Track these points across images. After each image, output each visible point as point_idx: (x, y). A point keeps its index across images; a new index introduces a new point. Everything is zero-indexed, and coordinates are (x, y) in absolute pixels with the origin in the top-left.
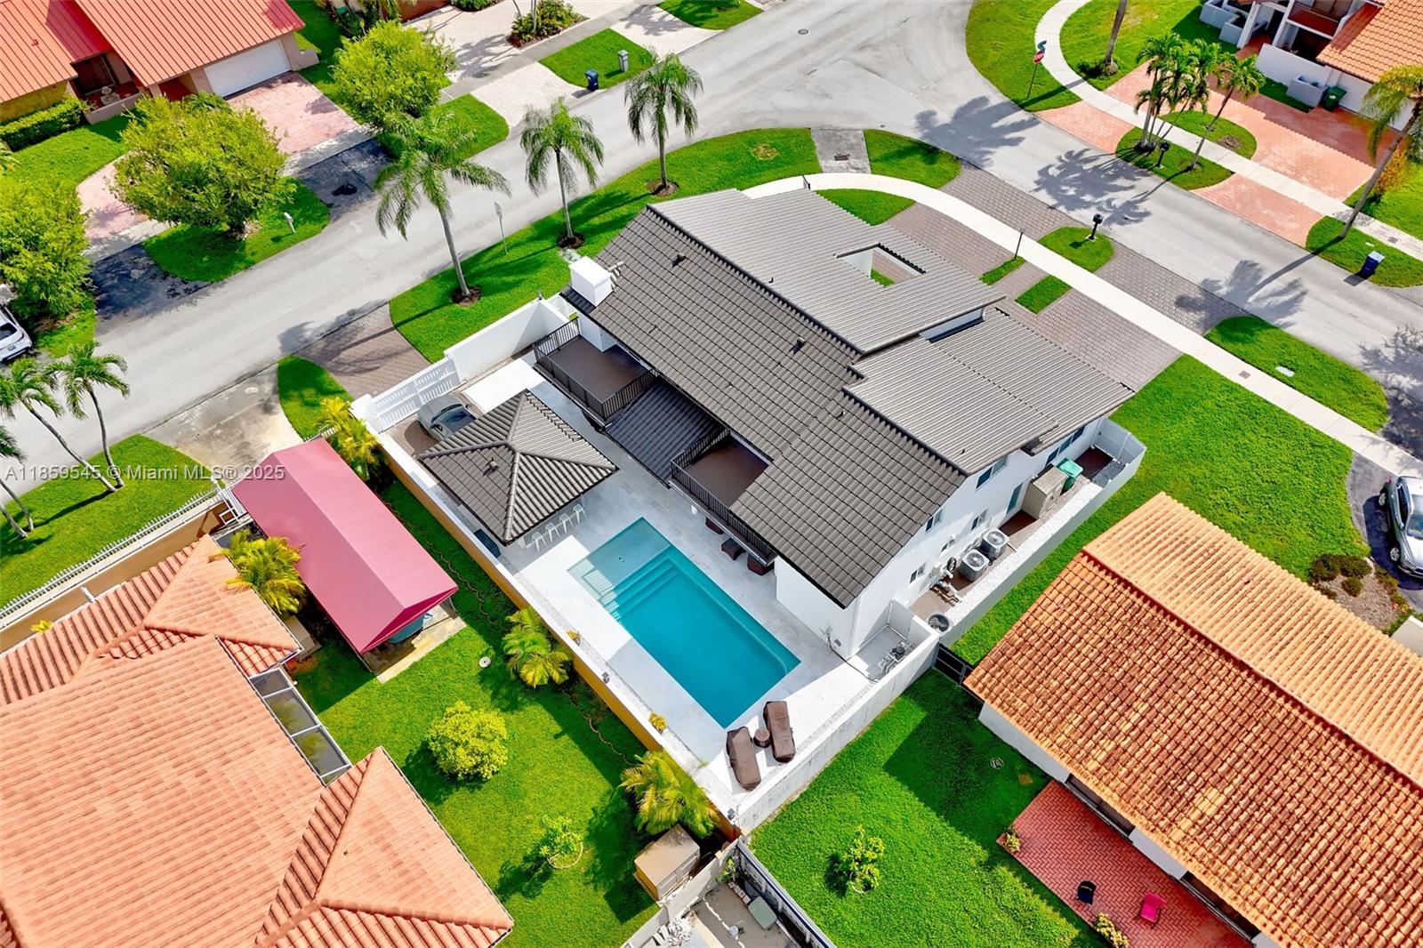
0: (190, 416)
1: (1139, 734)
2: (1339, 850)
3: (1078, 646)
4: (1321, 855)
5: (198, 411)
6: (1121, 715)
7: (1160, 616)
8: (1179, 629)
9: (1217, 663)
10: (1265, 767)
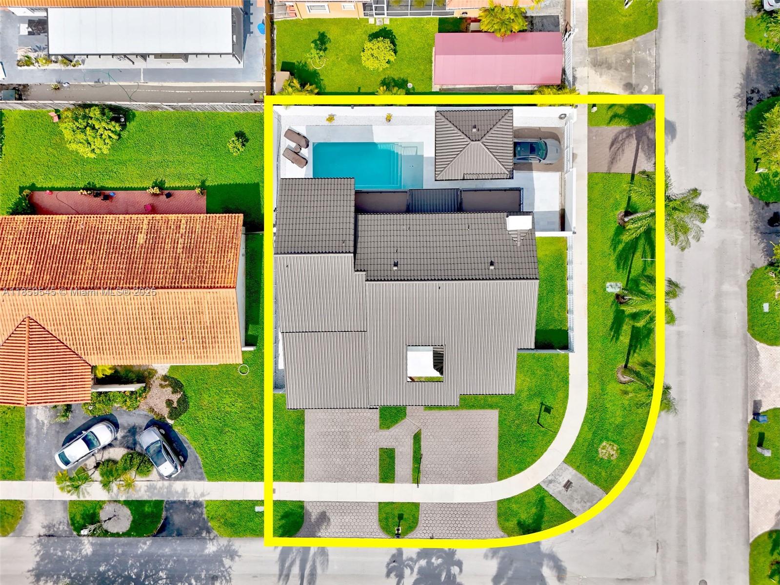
0: (650, 54)
1: (175, 242)
2: (96, 254)
3: (213, 254)
4: (101, 248)
5: (652, 60)
6: (184, 244)
7: (193, 285)
8: (183, 285)
9: (164, 283)
10: (131, 262)
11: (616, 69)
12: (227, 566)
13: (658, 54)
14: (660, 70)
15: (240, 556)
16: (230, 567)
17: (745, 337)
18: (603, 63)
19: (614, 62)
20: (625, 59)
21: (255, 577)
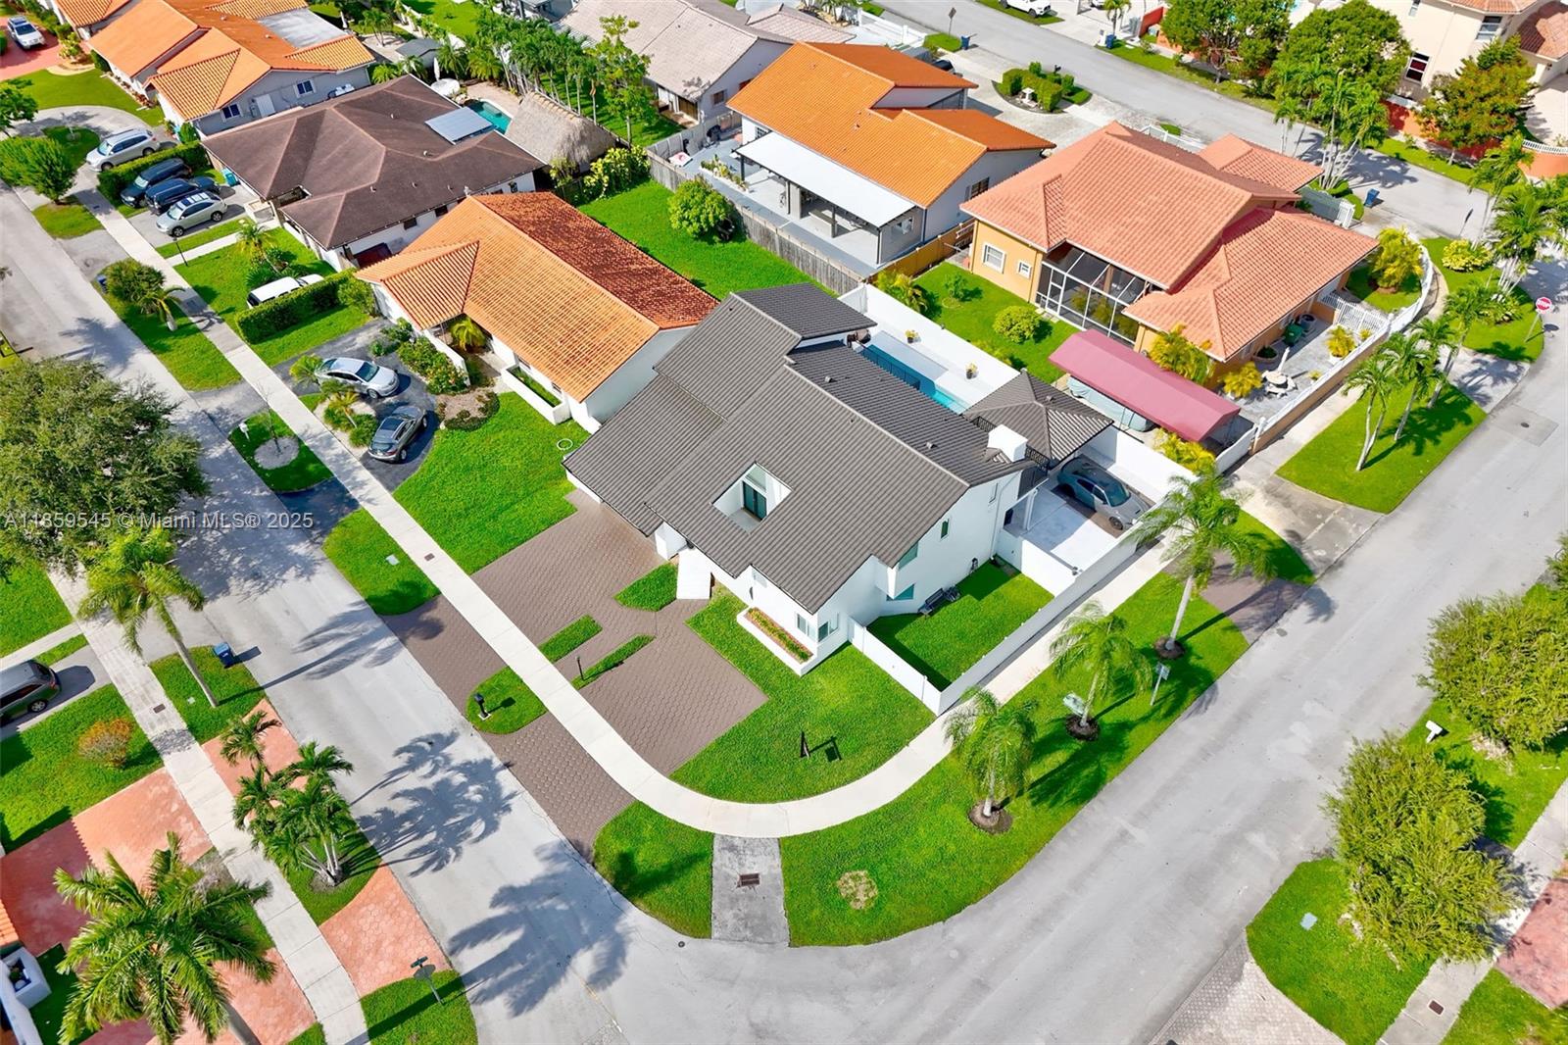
0: (1356, 529)
11: (1295, 512)
12: (284, 577)
13: (1368, 536)
14: (1358, 550)
15: (308, 580)
16: (284, 581)
17: (1234, 933)
18: (1281, 496)
19: (1298, 505)
20: (1315, 512)
21: (287, 612)
